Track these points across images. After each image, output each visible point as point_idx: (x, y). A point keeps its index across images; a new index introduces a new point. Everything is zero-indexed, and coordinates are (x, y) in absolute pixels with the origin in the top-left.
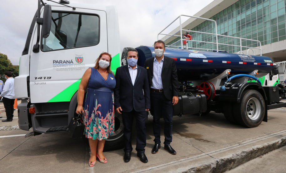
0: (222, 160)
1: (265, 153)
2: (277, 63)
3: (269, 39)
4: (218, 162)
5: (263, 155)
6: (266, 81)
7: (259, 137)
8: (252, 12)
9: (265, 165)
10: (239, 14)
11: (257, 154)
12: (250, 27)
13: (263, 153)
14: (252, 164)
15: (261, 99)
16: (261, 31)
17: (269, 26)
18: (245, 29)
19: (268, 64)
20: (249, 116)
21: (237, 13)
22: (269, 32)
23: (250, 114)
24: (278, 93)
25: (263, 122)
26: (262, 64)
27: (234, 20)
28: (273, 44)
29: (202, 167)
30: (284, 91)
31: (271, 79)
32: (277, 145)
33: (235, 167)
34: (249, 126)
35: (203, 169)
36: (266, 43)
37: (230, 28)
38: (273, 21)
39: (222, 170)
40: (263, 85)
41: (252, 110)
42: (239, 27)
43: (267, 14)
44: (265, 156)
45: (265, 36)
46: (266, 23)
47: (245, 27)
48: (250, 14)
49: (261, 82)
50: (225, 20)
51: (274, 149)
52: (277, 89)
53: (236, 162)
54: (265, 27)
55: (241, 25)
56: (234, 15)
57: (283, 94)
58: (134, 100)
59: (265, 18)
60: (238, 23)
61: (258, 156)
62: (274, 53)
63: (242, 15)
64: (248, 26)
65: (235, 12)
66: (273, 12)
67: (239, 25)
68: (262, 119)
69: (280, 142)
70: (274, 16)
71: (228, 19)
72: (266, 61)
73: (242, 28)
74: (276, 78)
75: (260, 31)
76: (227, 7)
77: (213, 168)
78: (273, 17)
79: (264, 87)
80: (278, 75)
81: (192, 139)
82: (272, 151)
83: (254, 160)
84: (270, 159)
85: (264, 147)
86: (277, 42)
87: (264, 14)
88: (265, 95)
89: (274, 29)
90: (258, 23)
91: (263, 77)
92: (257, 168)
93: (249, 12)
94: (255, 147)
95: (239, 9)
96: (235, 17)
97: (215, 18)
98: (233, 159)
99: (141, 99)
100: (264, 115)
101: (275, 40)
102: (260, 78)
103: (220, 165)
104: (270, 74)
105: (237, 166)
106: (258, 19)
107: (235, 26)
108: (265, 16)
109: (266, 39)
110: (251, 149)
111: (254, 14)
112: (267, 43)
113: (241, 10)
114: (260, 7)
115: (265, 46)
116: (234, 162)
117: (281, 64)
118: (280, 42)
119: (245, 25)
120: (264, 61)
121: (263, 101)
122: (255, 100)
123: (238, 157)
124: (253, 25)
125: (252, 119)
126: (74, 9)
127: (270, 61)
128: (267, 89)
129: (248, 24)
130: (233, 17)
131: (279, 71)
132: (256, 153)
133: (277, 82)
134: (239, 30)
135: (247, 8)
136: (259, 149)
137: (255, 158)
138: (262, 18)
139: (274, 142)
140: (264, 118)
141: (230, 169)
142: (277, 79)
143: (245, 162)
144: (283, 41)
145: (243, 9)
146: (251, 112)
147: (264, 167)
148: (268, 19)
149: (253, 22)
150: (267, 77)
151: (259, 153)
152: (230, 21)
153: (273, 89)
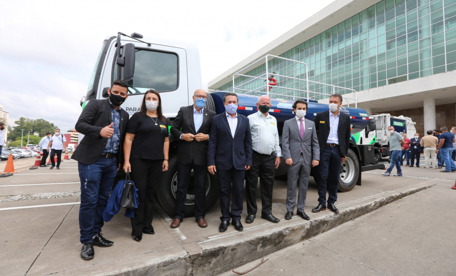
0: (316, 221)
1: (358, 217)
2: (375, 116)
3: (366, 83)
4: (312, 223)
5: (355, 218)
6: (361, 138)
7: (352, 200)
8: (347, 45)
9: (358, 226)
10: (330, 46)
11: (350, 217)
12: (343, 66)
13: (355, 216)
14: (345, 227)
15: (355, 158)
16: (358, 71)
17: (366, 65)
18: (337, 67)
19: (364, 119)
20: (342, 179)
21: (327, 46)
22: (366, 75)
23: (343, 177)
24: (373, 152)
25: (357, 186)
26: (357, 118)
27: (324, 55)
28: (371, 90)
29: (297, 227)
30: (379, 151)
31: (367, 136)
32: (370, 207)
33: (328, 230)
34: (341, 190)
35: (297, 229)
36: (362, 89)
37: (318, 66)
38: (371, 60)
39: (315, 232)
40: (358, 143)
41: (344, 171)
42: (330, 65)
43: (364, 50)
44: (357, 219)
45: (362, 78)
46: (363, 61)
47: (337, 65)
48: (343, 48)
49: (356, 139)
50: (312, 53)
51: (367, 212)
52: (372, 148)
53: (329, 224)
54: (362, 66)
55: (332, 62)
56: (324, 48)
57: (378, 154)
58: (233, 155)
59: (362, 54)
60: (328, 58)
61: (351, 219)
62: (371, 102)
63: (334, 48)
64: (340, 64)
65: (324, 44)
66: (372, 48)
67: (330, 61)
68: (356, 182)
69: (373, 205)
70: (373, 53)
71: (316, 52)
72: (361, 114)
73: (333, 66)
74: (372, 134)
75: (356, 71)
76: (314, 36)
77: (307, 229)
78: (371, 55)
79: (359, 146)
80: (375, 131)
81: (279, 204)
82: (364, 214)
83: (347, 223)
84: (362, 222)
85: (356, 209)
86: (375, 89)
87: (361, 49)
88: (360, 155)
89: (373, 70)
90: (353, 61)
91: (358, 134)
92: (349, 230)
93: (342, 46)
94: (348, 209)
95: (329, 40)
96: (324, 51)
97: (298, 49)
98: (326, 220)
99: (241, 154)
100: (358, 177)
101: (373, 86)
102: (354, 135)
103: (313, 227)
104: (366, 130)
105: (330, 229)
106: (354, 56)
107: (324, 63)
108: (361, 53)
109: (362, 83)
110: (345, 211)
111: (348, 48)
112: (364, 88)
113: (333, 42)
114: (357, 39)
115: (361, 92)
116: (327, 224)
117: (379, 117)
118: (380, 88)
119: (336, 62)
120: (359, 115)
121: (357, 162)
122: (349, 160)
123: (332, 219)
124: (347, 64)
125: (344, 181)
126: (149, 45)
127: (366, 115)
128: (362, 147)
129: (341, 61)
130: (321, 50)
131: (377, 127)
132: (349, 215)
133: (374, 140)
134: (330, 68)
135: (341, 40)
136: (352, 212)
137: (348, 221)
138: (358, 55)
139: (367, 204)
140: (358, 181)
141: (323, 232)
142: (374, 137)
143: (338, 225)
144: (382, 87)
145: (335, 41)
146: (344, 174)
147: (356, 228)
148: (365, 57)
149: (347, 59)
150: (362, 133)
151: (352, 215)
152: (318, 56)
153: (368, 148)
